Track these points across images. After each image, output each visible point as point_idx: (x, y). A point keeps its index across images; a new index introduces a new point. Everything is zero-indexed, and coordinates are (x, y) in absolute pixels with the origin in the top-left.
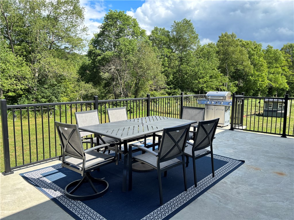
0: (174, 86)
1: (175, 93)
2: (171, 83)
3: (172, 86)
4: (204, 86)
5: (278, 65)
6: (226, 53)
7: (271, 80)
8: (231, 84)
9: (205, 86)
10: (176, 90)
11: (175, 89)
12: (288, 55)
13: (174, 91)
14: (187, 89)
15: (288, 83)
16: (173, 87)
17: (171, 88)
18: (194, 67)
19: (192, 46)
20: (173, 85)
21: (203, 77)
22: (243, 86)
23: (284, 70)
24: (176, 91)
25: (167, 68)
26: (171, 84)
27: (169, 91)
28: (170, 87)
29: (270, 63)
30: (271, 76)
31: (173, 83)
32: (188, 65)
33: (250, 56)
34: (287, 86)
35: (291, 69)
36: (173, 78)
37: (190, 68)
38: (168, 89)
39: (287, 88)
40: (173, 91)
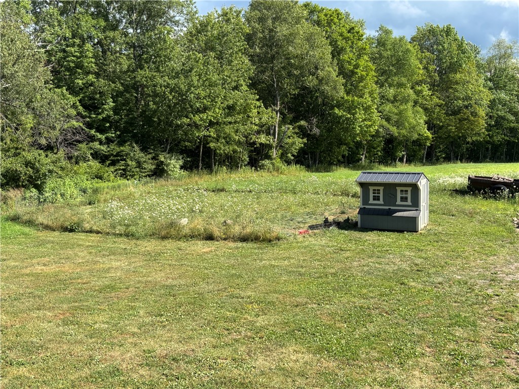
0: (118, 133)
1: (121, 156)
2: (108, 125)
3: (111, 135)
4: (210, 136)
5: (404, 80)
6: (270, 42)
7: (388, 120)
8: (289, 129)
9: (212, 134)
10: (126, 148)
11: (121, 143)
12: (428, 54)
13: (118, 149)
14: (161, 142)
15: (430, 126)
16: (117, 138)
17: (109, 141)
18: (177, 76)
19: (172, 13)
20: (116, 131)
21: (205, 109)
22: (321, 135)
23: (418, 93)
24: (122, 151)
25: (91, 77)
26: (110, 127)
27: (102, 148)
28: (106, 138)
29: (384, 73)
30: (388, 107)
31: (115, 125)
32: (158, 71)
33: (337, 52)
34: (429, 134)
35: (437, 91)
36: (116, 110)
37: (165, 81)
38: (101, 143)
39: (427, 138)
40: (114, 148)
